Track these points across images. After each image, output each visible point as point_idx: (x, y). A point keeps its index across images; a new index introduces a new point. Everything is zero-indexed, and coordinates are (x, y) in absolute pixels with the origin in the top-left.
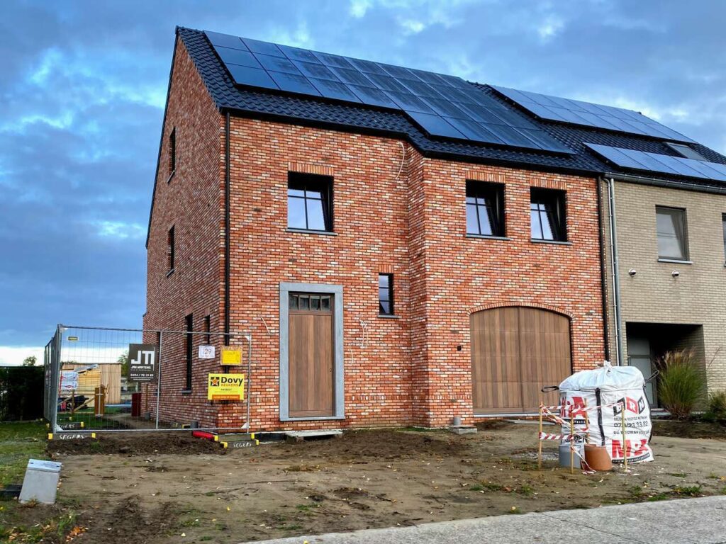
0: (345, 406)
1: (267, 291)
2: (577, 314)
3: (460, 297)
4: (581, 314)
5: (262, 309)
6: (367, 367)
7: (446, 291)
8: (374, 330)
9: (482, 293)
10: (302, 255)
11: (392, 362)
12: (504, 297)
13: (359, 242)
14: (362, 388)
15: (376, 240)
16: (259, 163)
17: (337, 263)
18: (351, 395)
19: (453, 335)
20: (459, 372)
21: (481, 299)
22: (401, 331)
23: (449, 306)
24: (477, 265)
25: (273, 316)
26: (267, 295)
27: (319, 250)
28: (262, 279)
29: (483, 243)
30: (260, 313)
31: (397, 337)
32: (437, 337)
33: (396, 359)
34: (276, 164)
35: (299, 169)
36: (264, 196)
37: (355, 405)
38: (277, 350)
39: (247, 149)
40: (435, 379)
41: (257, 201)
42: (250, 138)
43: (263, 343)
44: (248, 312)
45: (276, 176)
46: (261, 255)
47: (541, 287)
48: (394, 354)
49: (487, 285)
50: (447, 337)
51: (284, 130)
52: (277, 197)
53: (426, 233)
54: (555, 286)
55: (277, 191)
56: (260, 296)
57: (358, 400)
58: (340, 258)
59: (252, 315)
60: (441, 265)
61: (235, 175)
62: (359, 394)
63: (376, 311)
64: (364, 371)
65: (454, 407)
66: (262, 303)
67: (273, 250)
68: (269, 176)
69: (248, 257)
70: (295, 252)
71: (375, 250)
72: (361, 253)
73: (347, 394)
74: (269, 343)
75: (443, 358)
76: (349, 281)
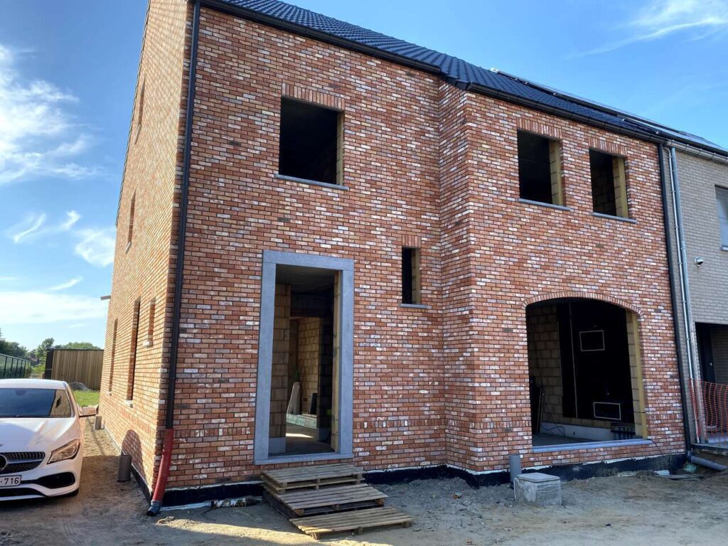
0: (354, 438)
1: (243, 262)
2: (645, 310)
3: (513, 282)
4: (649, 310)
5: (235, 290)
6: (385, 377)
7: (496, 273)
8: (394, 325)
9: (540, 279)
10: (298, 214)
11: (418, 371)
12: (565, 284)
13: (376, 202)
14: (378, 410)
15: (398, 202)
16: (241, 78)
17: (347, 229)
18: (361, 420)
19: (505, 334)
20: (515, 387)
21: (539, 286)
22: (430, 327)
23: (500, 293)
24: (533, 240)
25: (252, 300)
26: (243, 268)
27: (322, 209)
28: (237, 244)
29: (539, 211)
30: (231, 294)
31: (426, 334)
32: (486, 337)
33: (424, 367)
34: (266, 83)
35: (297, 94)
36: (246, 125)
37: (367, 435)
38: (255, 352)
39: (223, 57)
40: (485, 398)
41: (234, 131)
42: (229, 43)
43: (234, 342)
44: (212, 293)
45: (264, 99)
46: (238, 209)
47: (606, 274)
48: (421, 358)
49: (545, 268)
50: (498, 338)
51: (278, 40)
52: (264, 129)
53: (470, 192)
54: (620, 272)
55: (264, 120)
56: (231, 268)
57: (372, 428)
58: (351, 221)
59: (217, 298)
60: (489, 237)
61: (204, 90)
62: (373, 419)
63: (397, 297)
64: (381, 383)
65: (510, 439)
66: (235, 280)
67: (256, 203)
68: (254, 97)
69: (217, 210)
70: (288, 208)
71: (396, 214)
72: (379, 217)
73: (357, 420)
74: (242, 342)
75: (493, 367)
76: (361, 254)
